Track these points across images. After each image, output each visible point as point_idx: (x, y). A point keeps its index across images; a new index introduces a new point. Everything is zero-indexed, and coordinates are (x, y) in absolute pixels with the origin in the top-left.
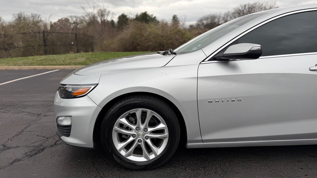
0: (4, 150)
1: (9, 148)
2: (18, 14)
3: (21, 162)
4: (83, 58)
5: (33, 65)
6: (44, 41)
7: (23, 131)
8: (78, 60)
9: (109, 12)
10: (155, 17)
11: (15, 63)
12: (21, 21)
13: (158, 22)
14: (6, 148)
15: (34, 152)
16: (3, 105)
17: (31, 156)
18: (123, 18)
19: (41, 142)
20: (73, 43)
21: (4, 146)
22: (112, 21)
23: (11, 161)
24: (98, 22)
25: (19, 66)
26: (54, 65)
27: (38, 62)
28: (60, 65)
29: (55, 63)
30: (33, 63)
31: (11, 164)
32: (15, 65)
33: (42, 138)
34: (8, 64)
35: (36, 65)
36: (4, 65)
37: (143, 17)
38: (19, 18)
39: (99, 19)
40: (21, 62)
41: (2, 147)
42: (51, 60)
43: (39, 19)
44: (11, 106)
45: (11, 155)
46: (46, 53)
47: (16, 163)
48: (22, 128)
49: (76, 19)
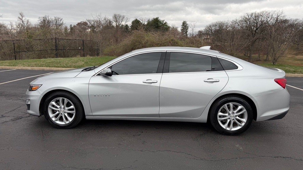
0: (2, 117)
1: (4, 117)
2: (44, 18)
3: (7, 123)
4: (82, 62)
5: (42, 67)
6: (56, 46)
7: (15, 109)
8: (78, 63)
9: (123, 17)
10: (166, 23)
11: (29, 64)
12: (45, 23)
13: (169, 27)
14: (3, 116)
15: (16, 119)
16: (10, 95)
17: (14, 120)
18: (136, 23)
19: (22, 115)
20: (80, 48)
21: (2, 116)
22: (127, 25)
23: (3, 122)
24: (113, 27)
25: (32, 67)
26: (58, 67)
27: (47, 64)
28: (63, 67)
29: (59, 65)
30: (43, 65)
31: (3, 123)
32: (29, 66)
33: (24, 113)
34: (24, 65)
35: (44, 67)
36: (20, 65)
37: (155, 22)
38: (44, 21)
39: (114, 24)
40: (33, 64)
41: (1, 116)
42: (57, 63)
43: (61, 22)
44: (14, 96)
45: (4, 119)
46: (57, 56)
47: (5, 123)
48: (15, 108)
49: (94, 23)
